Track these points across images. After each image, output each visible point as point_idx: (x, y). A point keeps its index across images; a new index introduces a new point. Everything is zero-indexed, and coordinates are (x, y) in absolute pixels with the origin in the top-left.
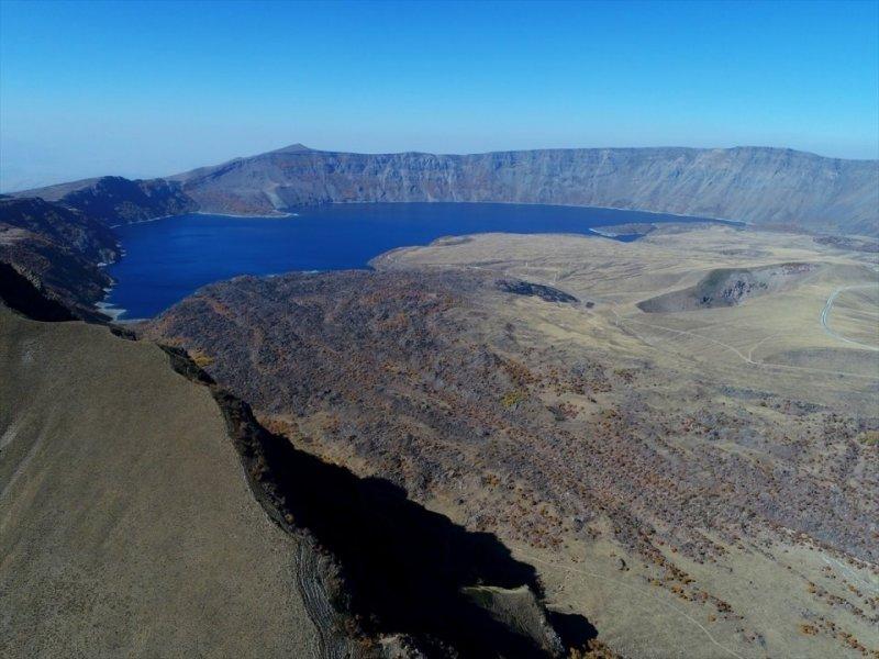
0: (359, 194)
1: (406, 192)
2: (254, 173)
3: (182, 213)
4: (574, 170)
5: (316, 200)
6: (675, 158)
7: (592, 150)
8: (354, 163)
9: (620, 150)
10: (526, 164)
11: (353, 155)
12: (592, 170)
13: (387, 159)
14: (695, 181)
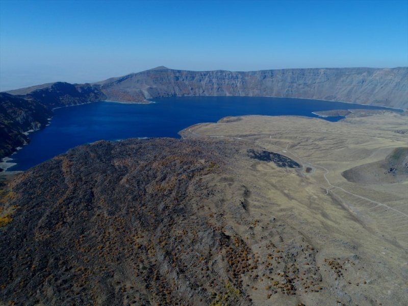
0: (191, 91)
1: (215, 91)
2: (138, 80)
3: (97, 101)
4: (305, 80)
5: (168, 94)
6: (361, 73)
7: (315, 69)
8: (190, 75)
9: (330, 69)
10: (279, 77)
11: (189, 72)
12: (314, 79)
13: (206, 74)
14: (373, 86)
